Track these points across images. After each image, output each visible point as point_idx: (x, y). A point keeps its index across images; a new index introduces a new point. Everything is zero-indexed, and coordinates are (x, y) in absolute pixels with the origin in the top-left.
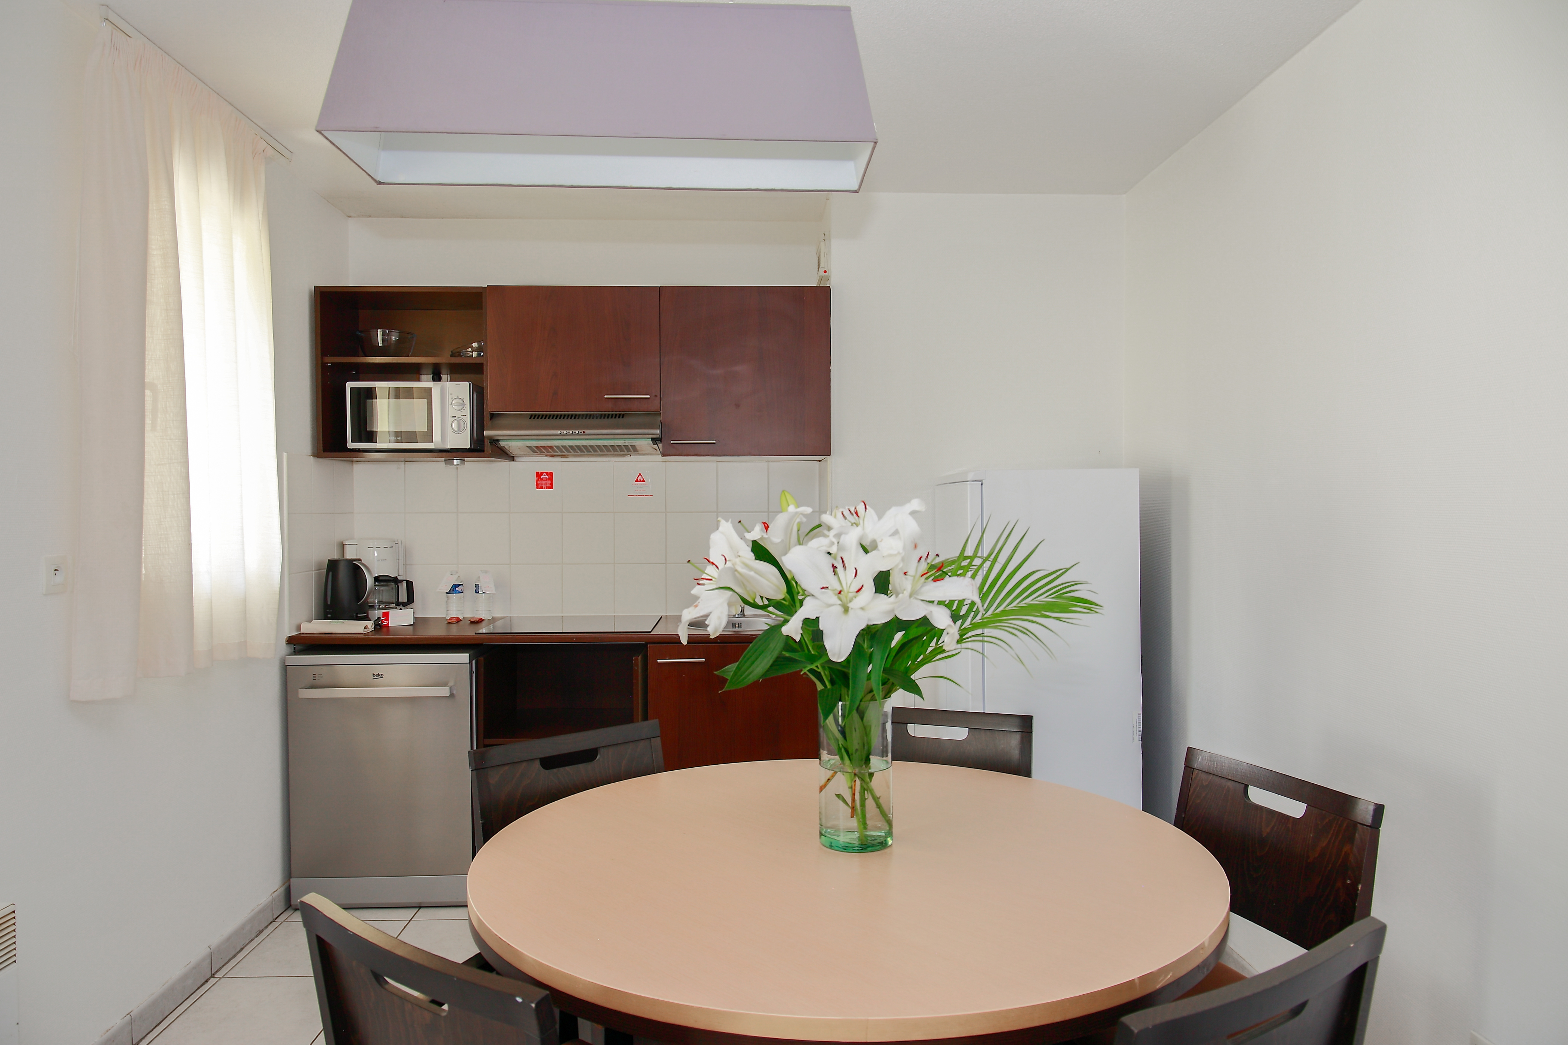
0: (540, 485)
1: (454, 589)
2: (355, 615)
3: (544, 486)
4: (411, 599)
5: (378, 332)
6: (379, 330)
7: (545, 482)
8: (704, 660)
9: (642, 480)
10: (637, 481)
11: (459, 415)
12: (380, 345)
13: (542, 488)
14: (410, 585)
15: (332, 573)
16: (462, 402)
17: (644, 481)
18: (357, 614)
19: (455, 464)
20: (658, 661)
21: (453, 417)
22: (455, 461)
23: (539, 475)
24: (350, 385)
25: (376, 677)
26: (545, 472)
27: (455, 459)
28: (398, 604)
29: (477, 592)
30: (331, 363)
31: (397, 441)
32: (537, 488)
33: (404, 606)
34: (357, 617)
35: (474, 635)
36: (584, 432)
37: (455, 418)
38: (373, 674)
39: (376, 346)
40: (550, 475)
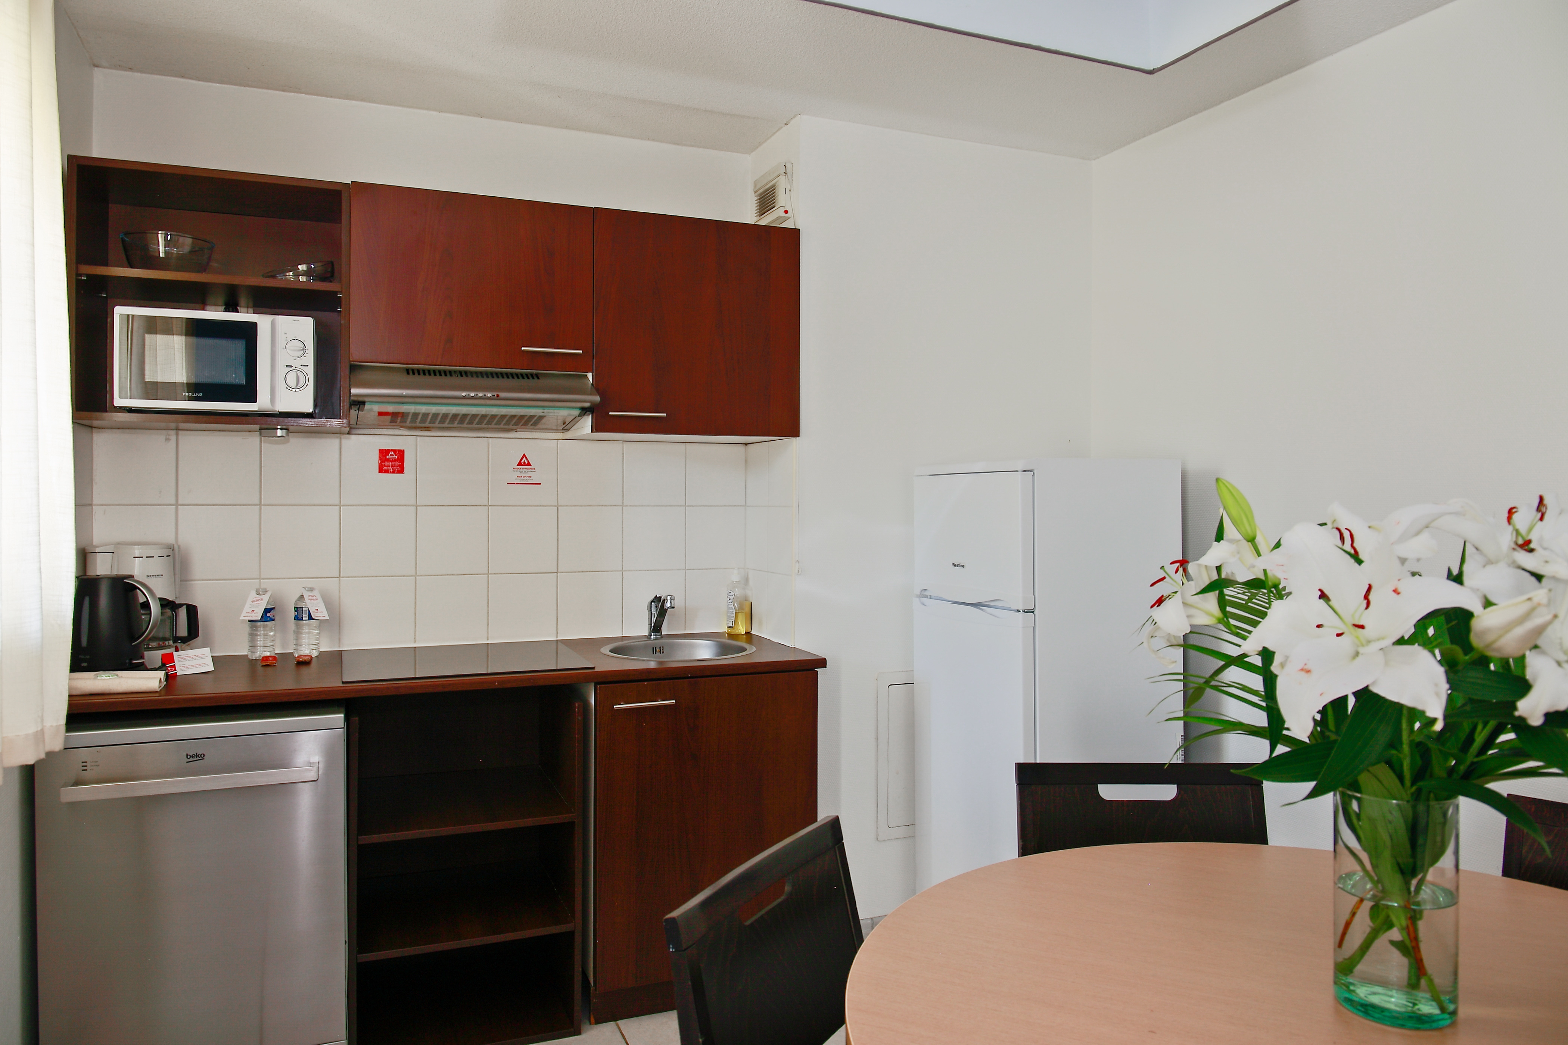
0: (385, 468)
1: (268, 614)
2: (127, 661)
3: (390, 469)
4: (193, 631)
5: (159, 235)
6: (160, 232)
7: (393, 463)
8: (674, 701)
9: (527, 463)
10: (520, 464)
11: (297, 364)
12: (161, 256)
13: (387, 472)
14: (192, 611)
15: (90, 598)
16: (302, 346)
17: (529, 464)
18: (131, 659)
19: (279, 435)
20: (615, 707)
21: (287, 366)
22: (279, 430)
23: (383, 453)
24: (120, 311)
25: (191, 759)
26: (392, 450)
27: (279, 427)
28: (176, 639)
29: (298, 618)
30: (88, 276)
31: (190, 399)
32: (380, 471)
33: (184, 643)
34: (131, 664)
35: (341, 685)
36: (498, 396)
37: (291, 369)
38: (187, 755)
39: (156, 257)
40: (401, 454)
